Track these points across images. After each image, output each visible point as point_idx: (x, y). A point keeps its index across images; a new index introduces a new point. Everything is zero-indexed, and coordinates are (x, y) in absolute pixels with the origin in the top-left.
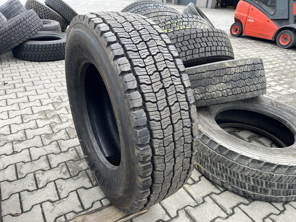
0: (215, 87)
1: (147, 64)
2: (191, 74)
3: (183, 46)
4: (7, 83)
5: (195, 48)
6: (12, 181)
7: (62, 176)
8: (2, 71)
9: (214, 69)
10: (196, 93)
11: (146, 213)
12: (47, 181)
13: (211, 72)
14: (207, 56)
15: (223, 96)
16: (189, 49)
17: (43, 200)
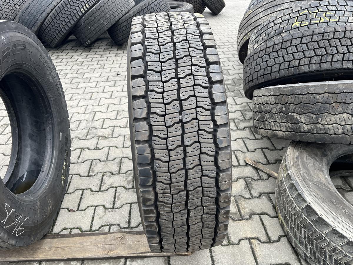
0: (333, 119)
1: (166, 89)
2: (300, 94)
3: (308, 49)
4: (120, 74)
5: (327, 53)
6: (83, 177)
7: (125, 184)
8: (122, 60)
9: (338, 91)
10: (302, 122)
11: (189, 256)
12: (110, 185)
13: (331, 95)
14: (345, 66)
15: (343, 133)
16: (316, 55)
17: (99, 204)
